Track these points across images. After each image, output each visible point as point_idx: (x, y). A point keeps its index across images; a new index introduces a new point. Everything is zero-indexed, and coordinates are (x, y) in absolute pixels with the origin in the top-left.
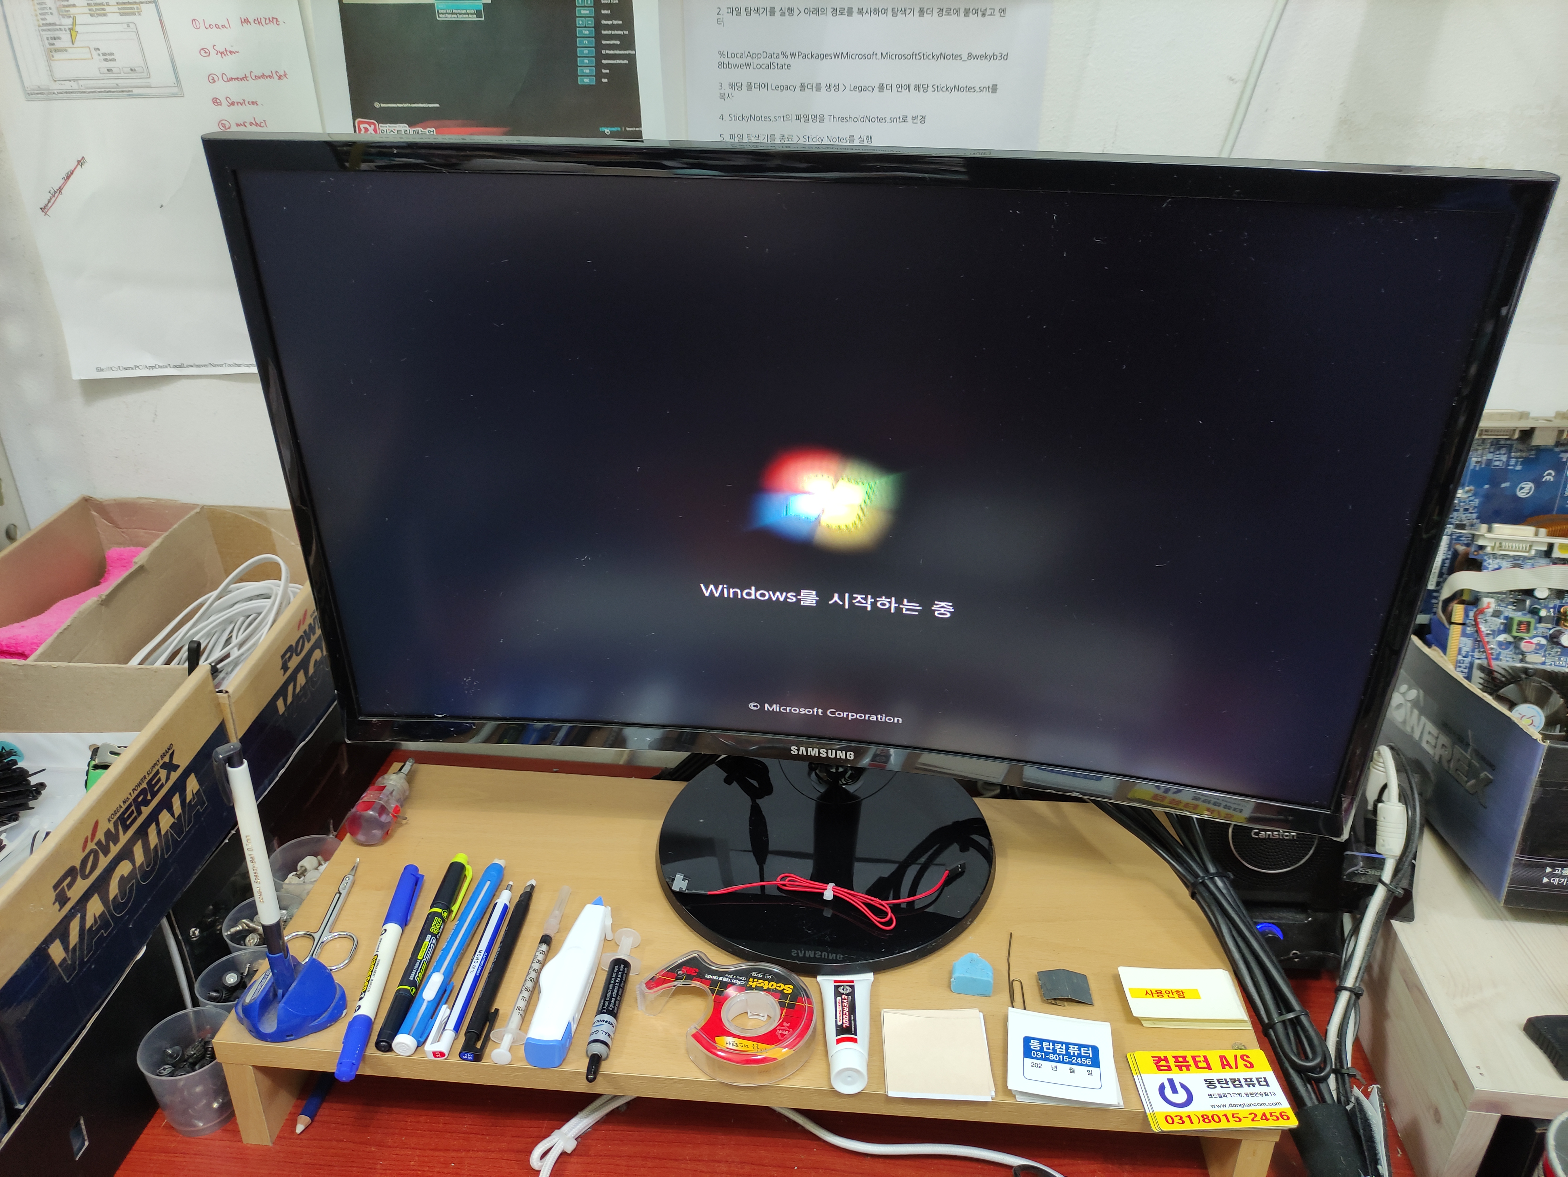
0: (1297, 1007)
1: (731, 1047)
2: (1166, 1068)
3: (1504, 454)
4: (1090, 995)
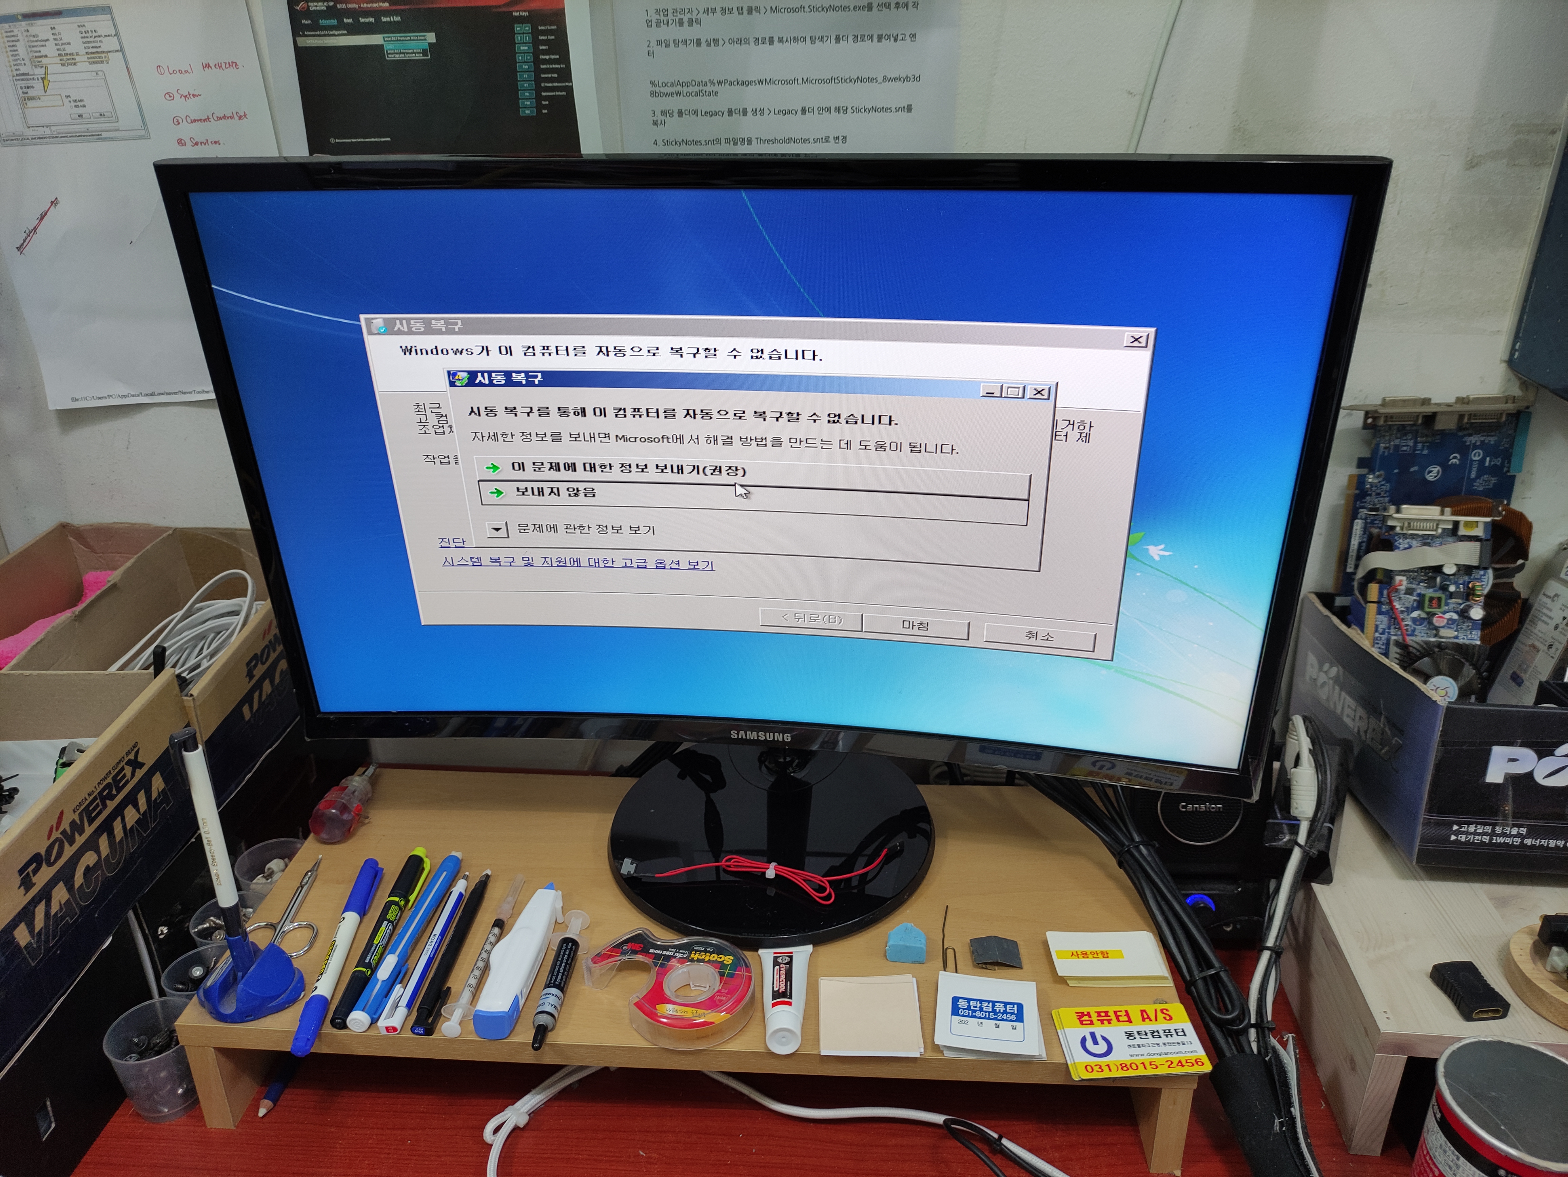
0: (1217, 965)
1: (671, 1013)
2: (1089, 1022)
3: (1411, 439)
4: (1020, 959)
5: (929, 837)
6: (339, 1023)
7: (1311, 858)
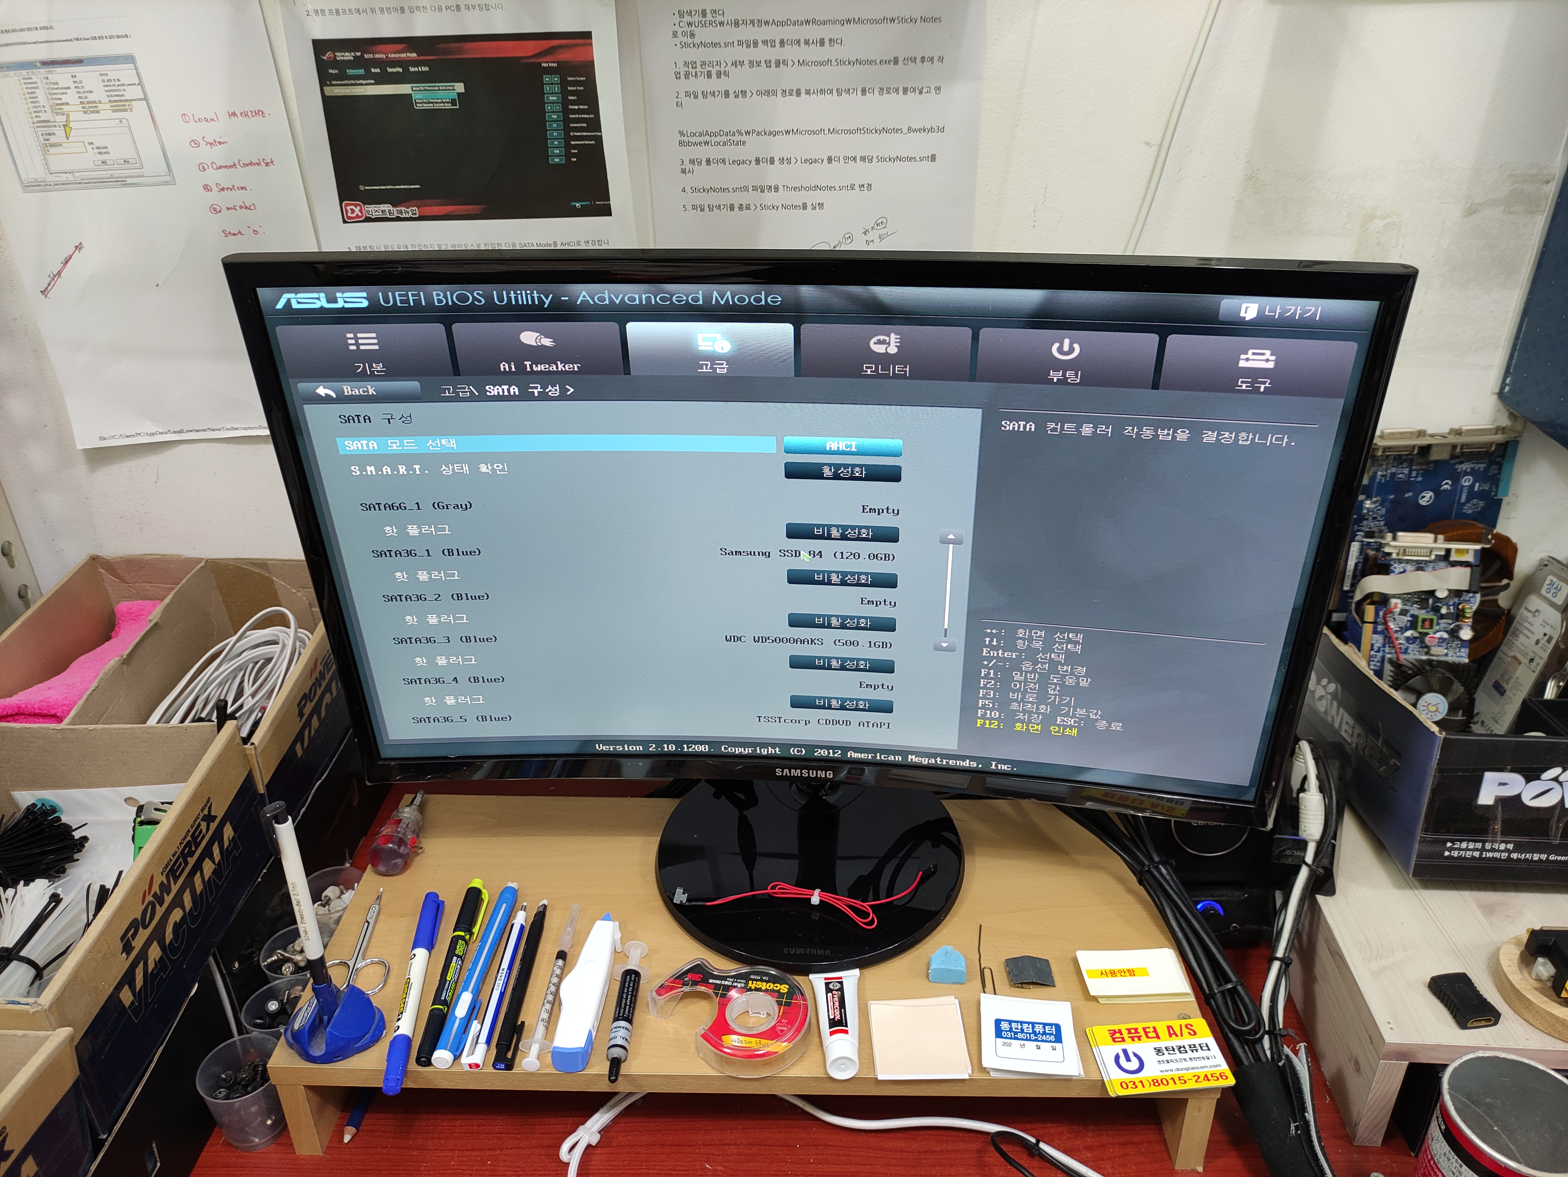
0: (1234, 979)
1: (736, 1044)
2: (1121, 1040)
3: (1406, 467)
4: (1053, 977)
5: (958, 853)
6: (424, 1061)
7: (1317, 876)
